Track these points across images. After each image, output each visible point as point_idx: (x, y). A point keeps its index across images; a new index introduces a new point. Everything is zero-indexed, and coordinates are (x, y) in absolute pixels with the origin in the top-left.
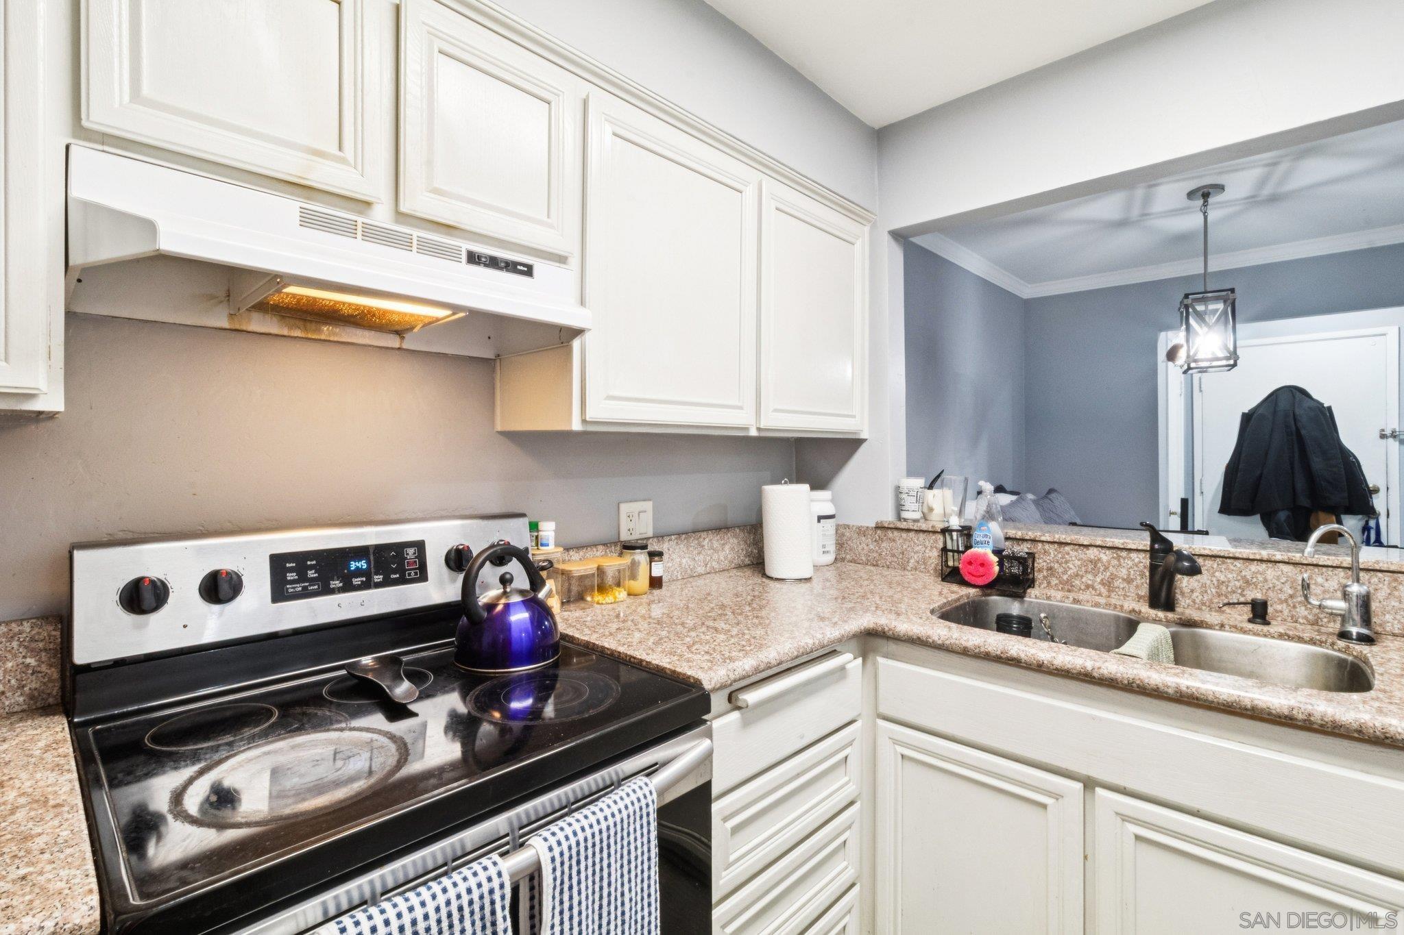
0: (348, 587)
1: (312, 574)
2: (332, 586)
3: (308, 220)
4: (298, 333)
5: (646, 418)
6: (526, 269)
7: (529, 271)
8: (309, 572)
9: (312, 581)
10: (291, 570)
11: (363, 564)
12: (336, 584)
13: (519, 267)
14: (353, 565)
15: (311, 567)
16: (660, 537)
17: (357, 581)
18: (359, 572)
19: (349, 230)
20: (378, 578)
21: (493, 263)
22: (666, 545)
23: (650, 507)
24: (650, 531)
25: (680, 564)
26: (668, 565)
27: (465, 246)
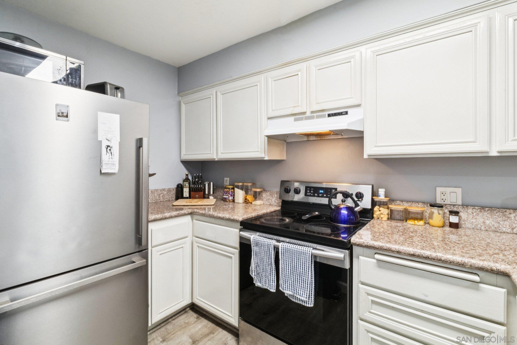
0: (318, 196)
1: (312, 192)
2: (315, 195)
3: (296, 120)
4: (319, 139)
5: (396, 152)
6: (345, 113)
7: (346, 113)
8: (312, 191)
9: (312, 193)
10: (308, 190)
11: (322, 191)
12: (316, 195)
13: (343, 113)
14: (320, 191)
15: (312, 190)
16: (465, 206)
17: (320, 195)
18: (321, 193)
19: (301, 119)
20: (325, 195)
21: (335, 115)
22: (470, 210)
23: (459, 191)
24: (460, 202)
25: (484, 222)
26: (472, 220)
27: (327, 113)
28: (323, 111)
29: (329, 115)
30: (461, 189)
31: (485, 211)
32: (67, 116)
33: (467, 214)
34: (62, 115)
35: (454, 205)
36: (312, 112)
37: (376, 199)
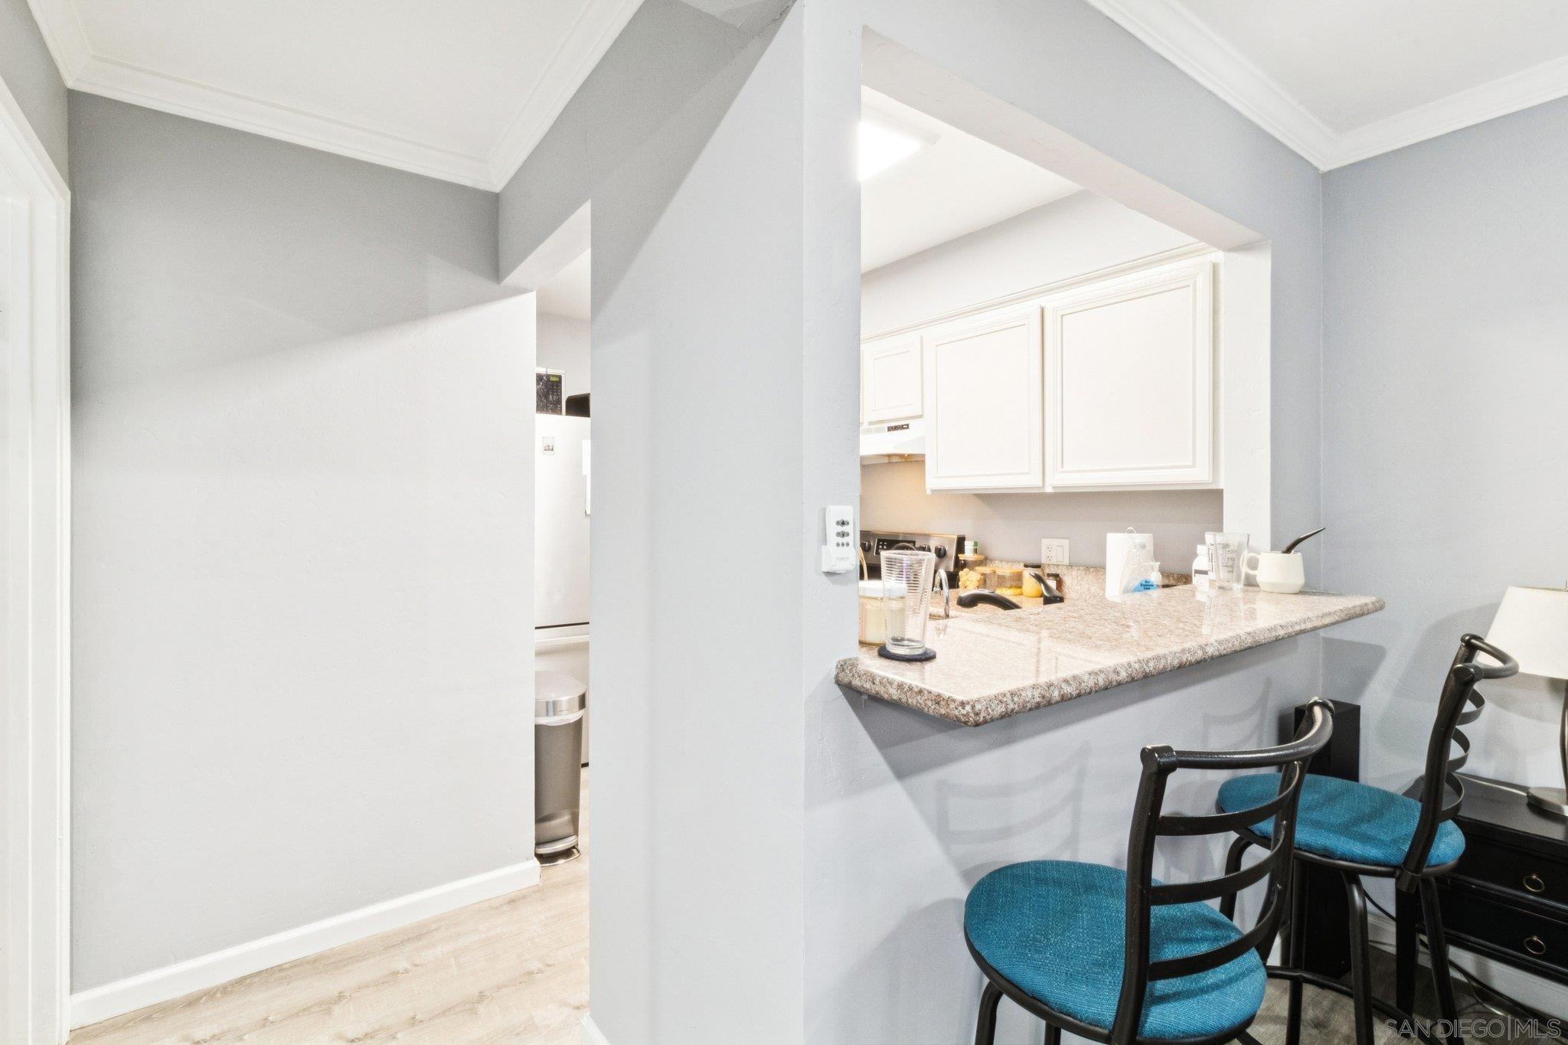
6: (906, 426)
7: (908, 426)
13: (904, 426)
16: (1072, 566)
21: (896, 428)
22: (1075, 572)
23: (1066, 543)
24: (1067, 562)
25: (1089, 590)
26: (1076, 588)
27: (887, 425)
28: (882, 422)
29: (890, 429)
30: (1068, 540)
31: (1090, 572)
32: (552, 450)
33: (1071, 577)
34: (549, 449)
35: (1058, 566)
36: (870, 423)
37: (961, 557)
